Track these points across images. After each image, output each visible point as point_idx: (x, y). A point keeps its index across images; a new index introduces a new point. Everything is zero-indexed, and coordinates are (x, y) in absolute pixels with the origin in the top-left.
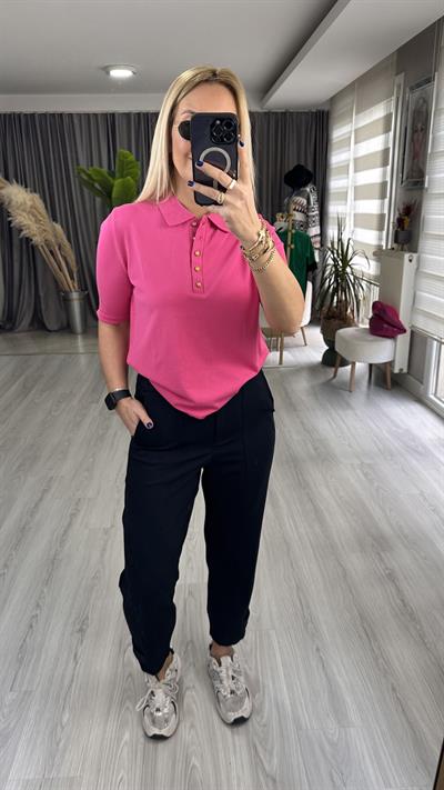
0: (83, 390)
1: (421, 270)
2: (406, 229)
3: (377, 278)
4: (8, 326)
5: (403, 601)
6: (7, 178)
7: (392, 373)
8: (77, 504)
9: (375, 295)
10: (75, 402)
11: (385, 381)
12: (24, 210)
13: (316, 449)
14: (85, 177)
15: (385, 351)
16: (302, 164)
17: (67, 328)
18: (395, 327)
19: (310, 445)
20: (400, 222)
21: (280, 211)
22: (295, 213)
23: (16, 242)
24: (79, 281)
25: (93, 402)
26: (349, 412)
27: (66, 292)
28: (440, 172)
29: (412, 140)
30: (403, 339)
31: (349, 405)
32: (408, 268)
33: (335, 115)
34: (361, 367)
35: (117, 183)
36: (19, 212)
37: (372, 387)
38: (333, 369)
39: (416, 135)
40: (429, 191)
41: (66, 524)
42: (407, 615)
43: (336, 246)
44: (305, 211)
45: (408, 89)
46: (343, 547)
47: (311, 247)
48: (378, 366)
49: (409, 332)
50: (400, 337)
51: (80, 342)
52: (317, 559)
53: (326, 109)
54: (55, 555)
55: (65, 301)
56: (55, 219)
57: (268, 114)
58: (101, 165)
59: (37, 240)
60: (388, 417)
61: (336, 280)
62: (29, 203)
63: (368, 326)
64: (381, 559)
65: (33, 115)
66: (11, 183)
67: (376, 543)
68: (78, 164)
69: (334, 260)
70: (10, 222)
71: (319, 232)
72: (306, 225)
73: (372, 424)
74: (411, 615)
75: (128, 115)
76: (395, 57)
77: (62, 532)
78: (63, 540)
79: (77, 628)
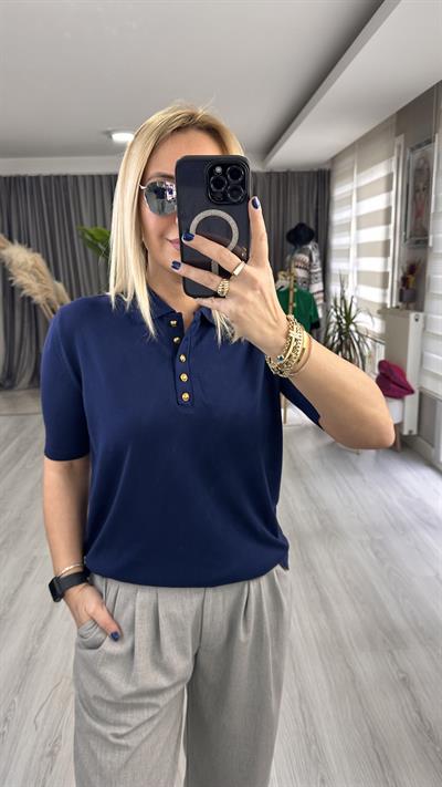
1: (428, 330)
2: (411, 288)
3: (382, 336)
4: (7, 384)
5: (419, 713)
6: (10, 239)
9: (380, 355)
12: (25, 270)
13: (322, 522)
14: (88, 237)
15: (394, 412)
16: (304, 221)
18: (402, 387)
19: (315, 518)
20: (404, 281)
21: (282, 270)
22: (298, 270)
23: (17, 301)
29: (414, 198)
30: (411, 401)
31: (356, 470)
32: (414, 327)
33: (335, 175)
36: (20, 271)
39: (418, 195)
40: (435, 251)
42: (426, 734)
43: (339, 304)
44: (308, 268)
45: (408, 150)
46: (351, 643)
47: (315, 303)
49: (417, 392)
50: (408, 398)
52: (321, 659)
53: (327, 167)
54: (31, 654)
56: (58, 279)
57: (270, 174)
59: (39, 299)
60: (398, 484)
61: (340, 338)
62: (31, 263)
64: (394, 659)
65: (37, 178)
67: (387, 638)
68: (82, 225)
69: (338, 317)
70: (12, 281)
71: (321, 288)
72: (309, 282)
74: (429, 732)
76: (394, 120)
77: (41, 625)
78: (40, 637)
79: (48, 749)
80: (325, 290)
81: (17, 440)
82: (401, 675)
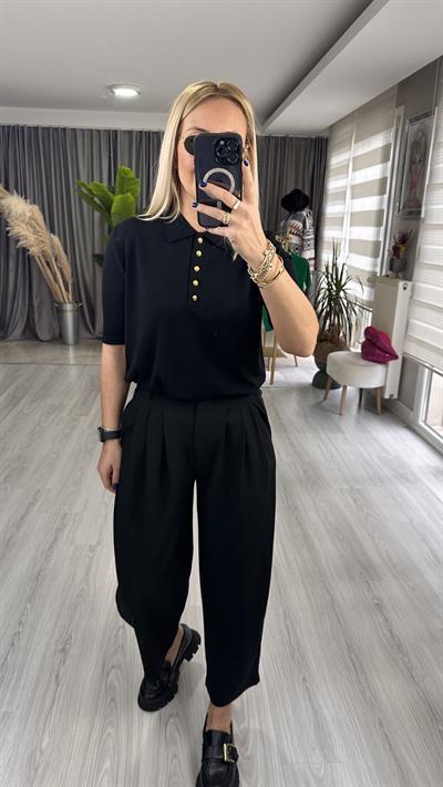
0: (73, 402)
1: (415, 298)
2: (401, 257)
3: (370, 304)
5: (391, 632)
6: (7, 188)
7: (382, 399)
8: (64, 518)
9: (367, 321)
10: (65, 414)
11: (375, 406)
12: (24, 222)
13: (305, 472)
14: (85, 191)
15: (376, 377)
16: (300, 188)
17: (59, 339)
18: (387, 353)
19: (299, 468)
20: (396, 250)
22: (291, 236)
23: (13, 252)
24: (74, 292)
25: (82, 414)
26: (339, 435)
27: (59, 303)
28: (438, 204)
29: (410, 170)
30: (394, 365)
31: (339, 429)
32: (402, 296)
33: (331, 143)
34: (352, 391)
35: (117, 199)
36: (18, 223)
37: (362, 410)
38: (324, 391)
39: (414, 167)
40: (427, 222)
41: (51, 540)
42: (396, 647)
43: (330, 271)
44: (301, 235)
45: (407, 122)
48: (369, 391)
49: (400, 357)
50: (391, 363)
51: (71, 353)
52: (304, 586)
53: (325, 135)
54: (40, 571)
55: (58, 311)
56: (52, 231)
57: (269, 138)
58: (101, 181)
59: (34, 250)
60: (377, 442)
61: (329, 304)
62: (28, 214)
63: (360, 351)
64: (369, 588)
65: (36, 128)
66: (12, 194)
67: (363, 570)
68: (79, 179)
69: (328, 284)
70: (8, 232)
71: (313, 256)
72: (301, 248)
73: (362, 449)
74: (399, 646)
75: (130, 132)
76: (396, 91)
77: (47, 547)
78: (47, 556)
79: (60, 647)
80: (317, 258)
81: (12, 387)
82: (376, 602)
